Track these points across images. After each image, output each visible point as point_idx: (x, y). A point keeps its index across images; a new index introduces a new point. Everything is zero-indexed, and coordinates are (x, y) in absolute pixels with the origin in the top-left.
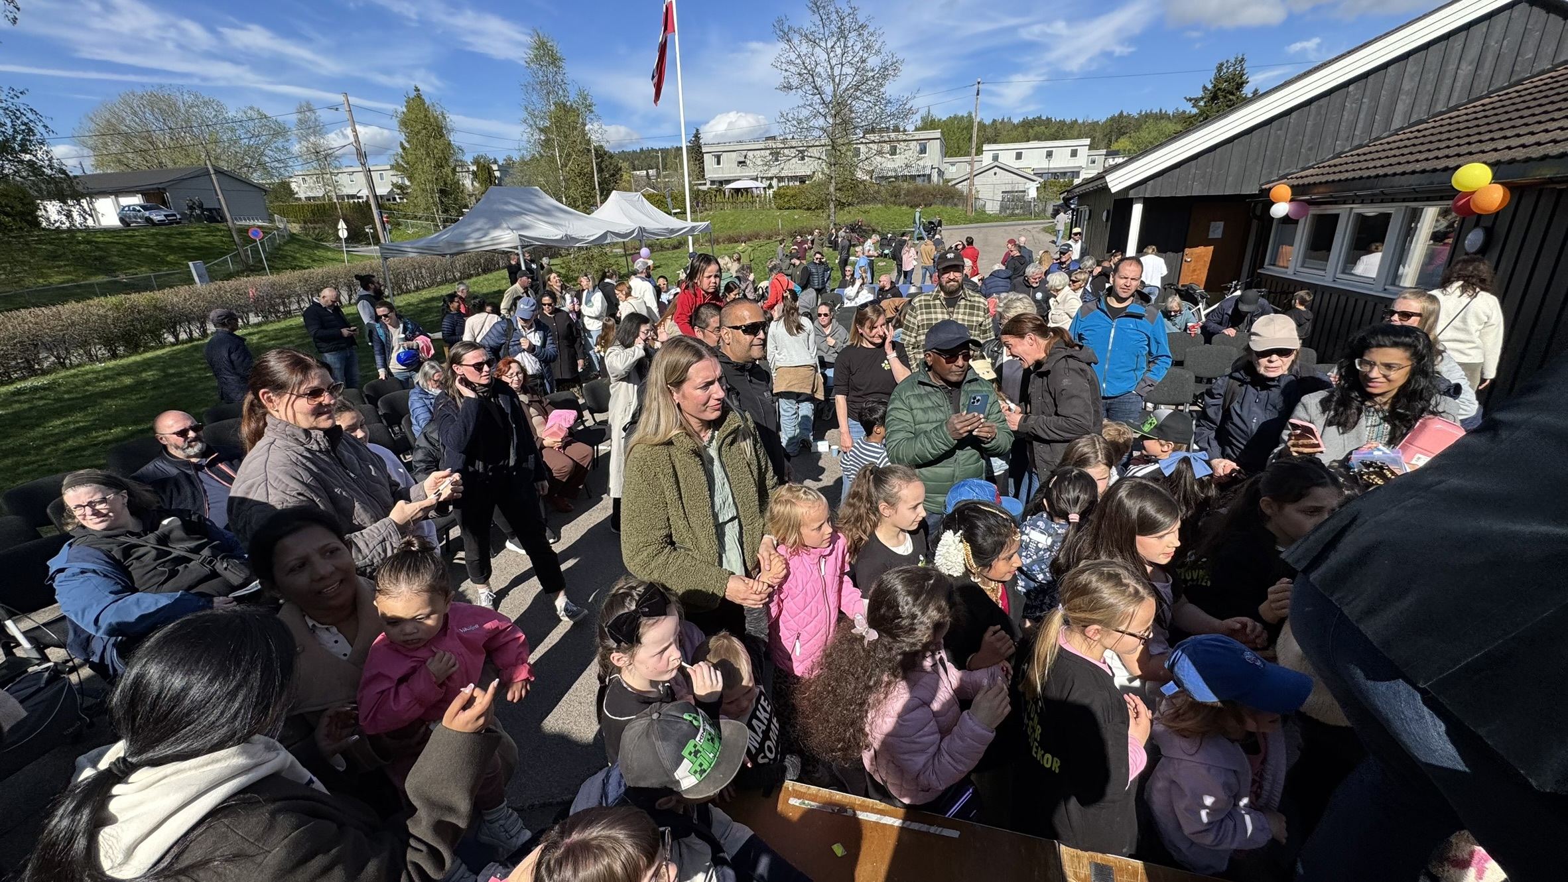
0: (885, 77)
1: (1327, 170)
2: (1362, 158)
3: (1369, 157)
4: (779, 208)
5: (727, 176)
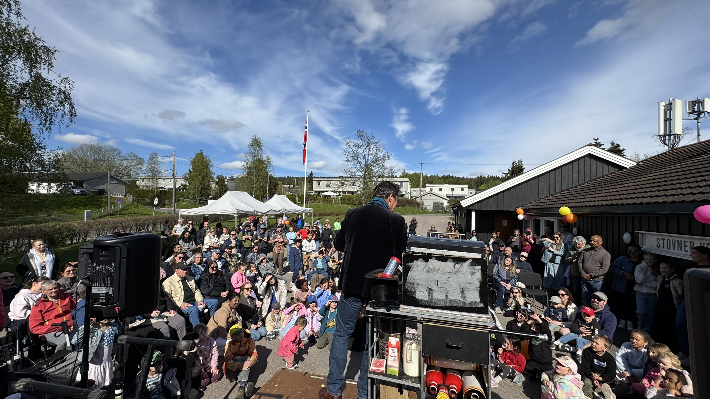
0: (385, 160)
1: (536, 204)
2: (547, 201)
3: (549, 201)
4: (342, 204)
5: (322, 190)
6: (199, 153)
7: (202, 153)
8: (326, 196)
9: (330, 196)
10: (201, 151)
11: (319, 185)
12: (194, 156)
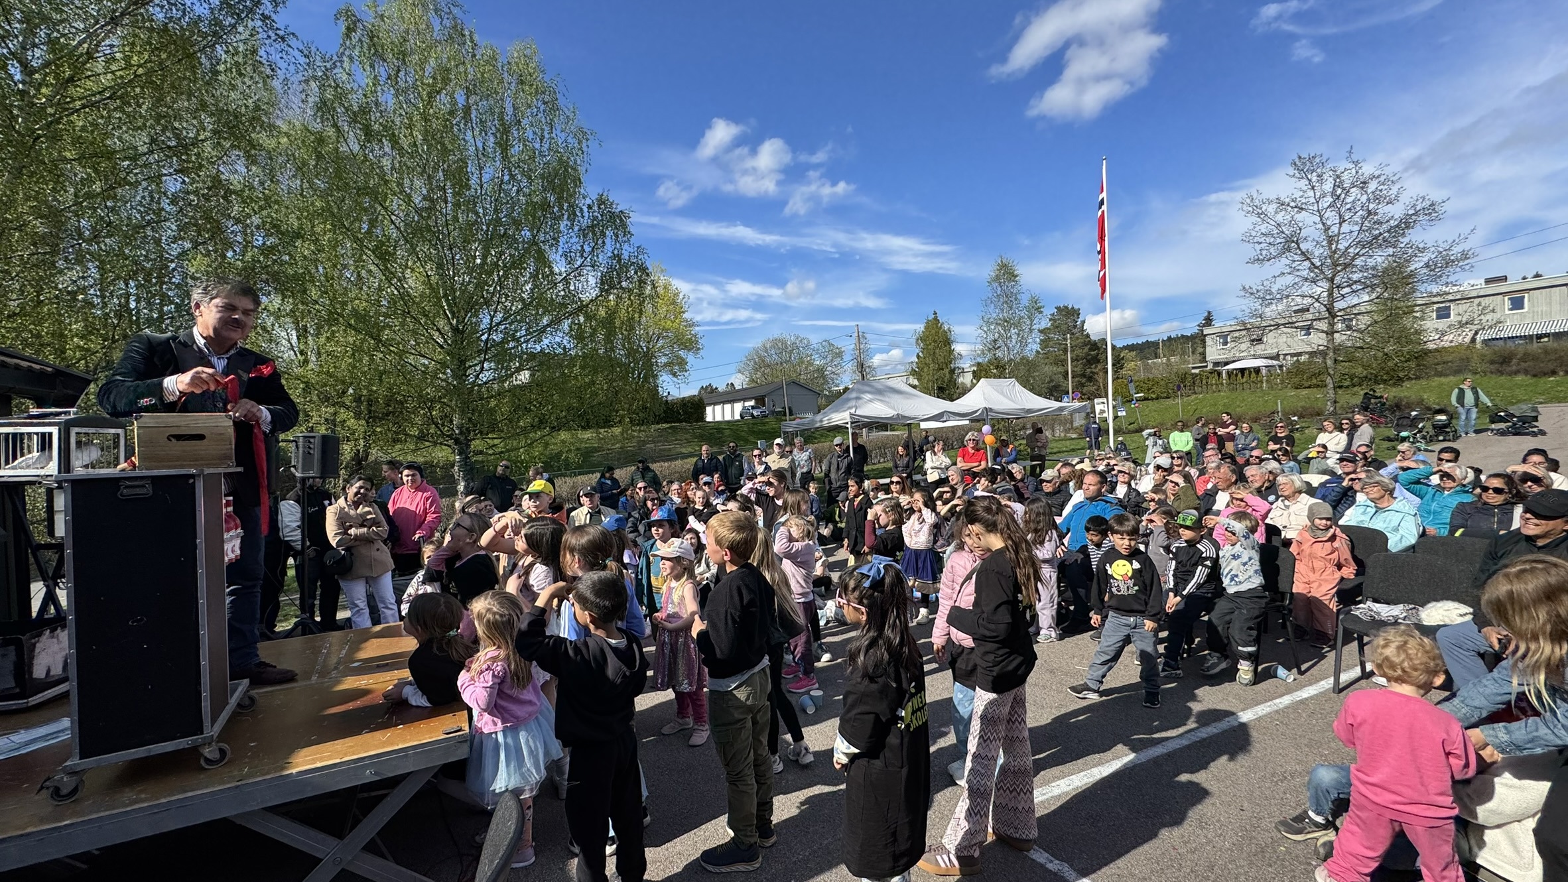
4: (1297, 388)
6: (930, 319)
7: (936, 319)
8: (1242, 371)
9: (1257, 370)
10: (935, 314)
11: (1226, 344)
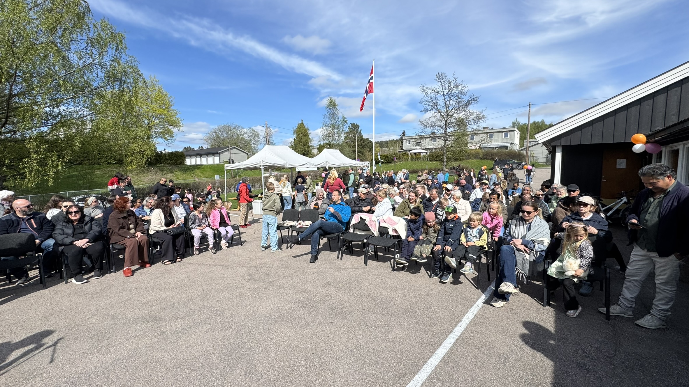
5: (412, 148)
6: (300, 123)
7: (302, 123)
8: (415, 154)
9: (420, 153)
10: (302, 121)
11: (409, 143)
12: (296, 127)
